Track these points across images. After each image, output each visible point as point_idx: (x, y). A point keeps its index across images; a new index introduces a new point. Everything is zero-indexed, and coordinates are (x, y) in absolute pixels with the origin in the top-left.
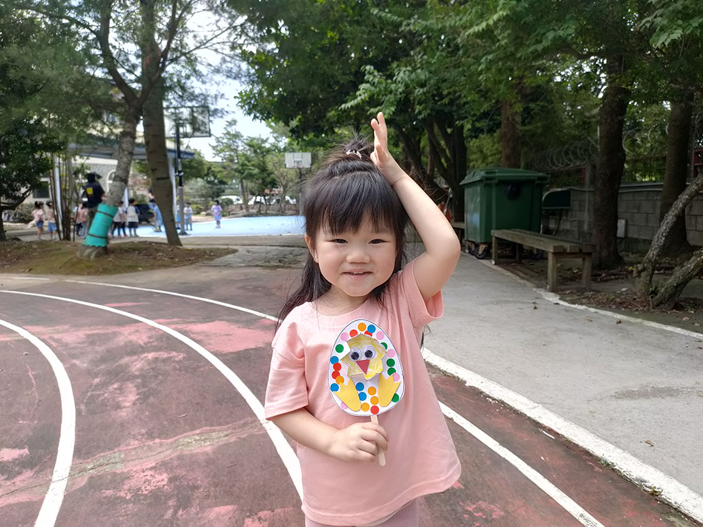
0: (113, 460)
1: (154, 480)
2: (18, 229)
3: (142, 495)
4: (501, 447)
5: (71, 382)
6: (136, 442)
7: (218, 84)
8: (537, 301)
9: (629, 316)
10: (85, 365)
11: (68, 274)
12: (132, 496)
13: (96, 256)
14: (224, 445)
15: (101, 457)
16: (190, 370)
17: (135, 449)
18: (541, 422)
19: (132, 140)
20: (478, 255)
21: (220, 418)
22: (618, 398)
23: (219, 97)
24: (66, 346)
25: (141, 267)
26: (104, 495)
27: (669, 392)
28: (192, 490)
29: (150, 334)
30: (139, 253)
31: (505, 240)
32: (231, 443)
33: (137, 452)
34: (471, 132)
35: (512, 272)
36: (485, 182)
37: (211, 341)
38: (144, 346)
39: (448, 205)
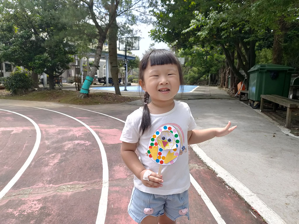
0: (26, 193)
1: (34, 207)
3: (23, 215)
4: (221, 218)
5: (38, 150)
6: (42, 184)
8: (276, 132)
10: (49, 143)
11: (72, 104)
12: (18, 215)
13: (84, 97)
14: (78, 192)
15: (21, 191)
17: (39, 188)
18: (252, 206)
19: (101, 50)
20: (253, 107)
21: (86, 177)
23: (138, 32)
24: (48, 134)
26: (8, 212)
28: (46, 216)
29: (83, 132)
30: (101, 97)
31: (267, 100)
32: (82, 192)
33: (38, 190)
34: (258, 47)
35: (269, 116)
36: (260, 71)
38: (78, 137)
39: (244, 83)
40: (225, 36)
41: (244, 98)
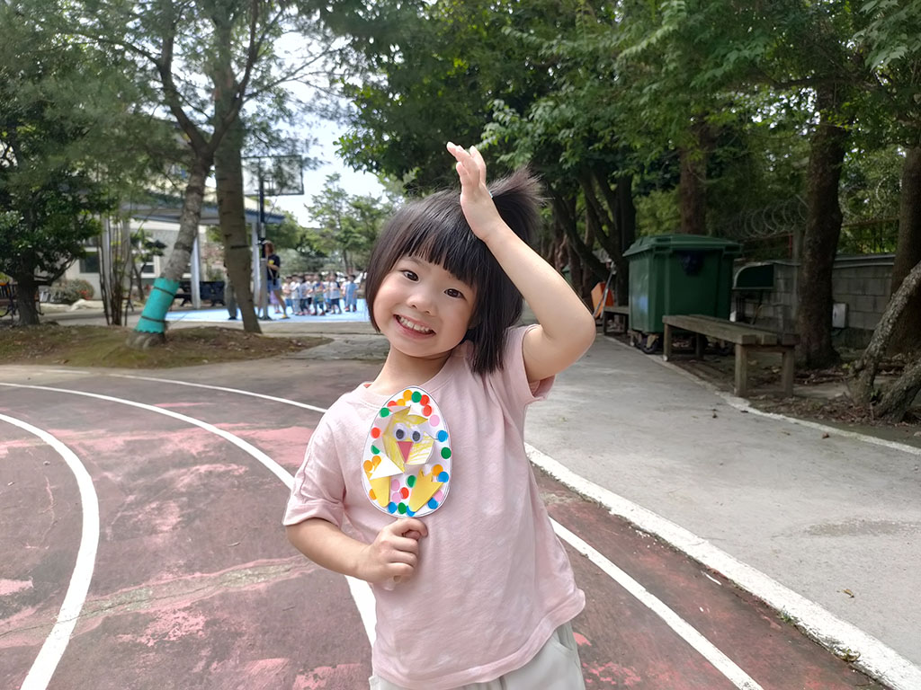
0: (139, 598)
1: (187, 623)
2: (59, 312)
3: (168, 642)
4: (647, 593)
5: (99, 498)
6: (170, 576)
7: (310, 125)
8: (718, 408)
9: (840, 429)
10: (119, 479)
11: (113, 367)
12: (155, 643)
13: (150, 345)
14: (283, 582)
15: (123, 593)
16: (251, 487)
17: (168, 584)
18: (705, 563)
19: (199, 197)
20: (645, 349)
21: (282, 547)
22: (814, 534)
23: (311, 143)
24: (99, 454)
25: (206, 359)
26: (120, 641)
27: (885, 528)
28: (233, 638)
29: (206, 442)
30: (205, 342)
31: (680, 329)
32: (292, 580)
33: (169, 589)
34: (640, 187)
35: (689, 371)
36: (655, 252)
37: (284, 452)
38: (197, 457)
39: (610, 285)
40: (569, 165)
41: (614, 328)
